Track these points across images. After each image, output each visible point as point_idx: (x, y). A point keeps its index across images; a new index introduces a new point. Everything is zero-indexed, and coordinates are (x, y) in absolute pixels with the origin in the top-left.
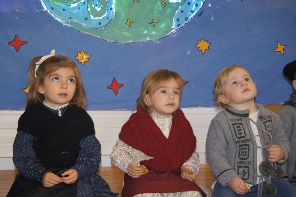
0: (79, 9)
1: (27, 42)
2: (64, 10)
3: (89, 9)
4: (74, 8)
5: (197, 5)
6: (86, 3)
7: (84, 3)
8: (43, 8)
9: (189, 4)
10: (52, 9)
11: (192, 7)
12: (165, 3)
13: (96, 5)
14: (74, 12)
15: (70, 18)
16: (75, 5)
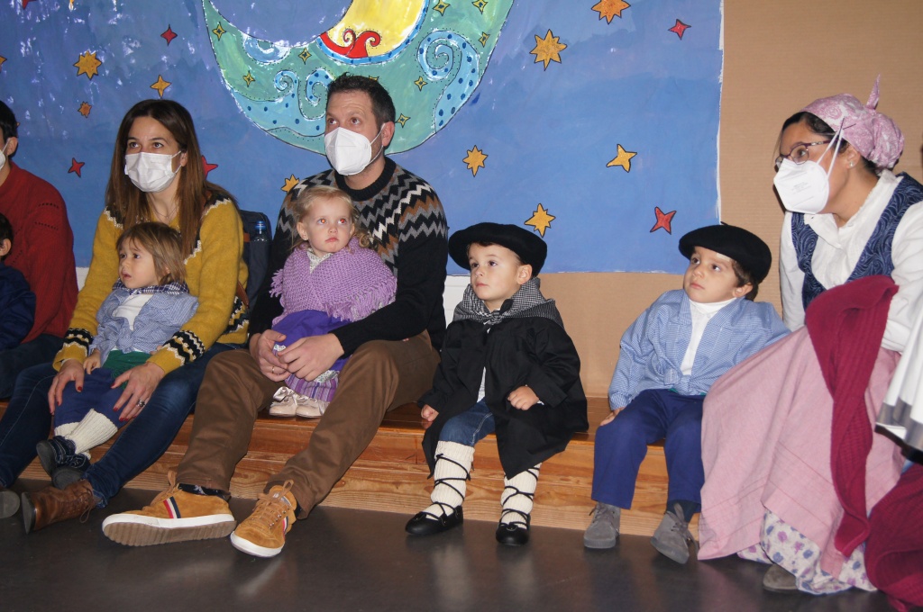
0: (287, 106)
1: (217, 166)
2: (266, 109)
3: (301, 104)
4: (280, 104)
5: (471, 84)
6: (296, 96)
7: (293, 95)
8: (238, 109)
9: (461, 81)
10: (250, 109)
11: (465, 87)
12: (421, 83)
13: (311, 97)
14: (280, 111)
15: (275, 122)
16: (281, 100)
